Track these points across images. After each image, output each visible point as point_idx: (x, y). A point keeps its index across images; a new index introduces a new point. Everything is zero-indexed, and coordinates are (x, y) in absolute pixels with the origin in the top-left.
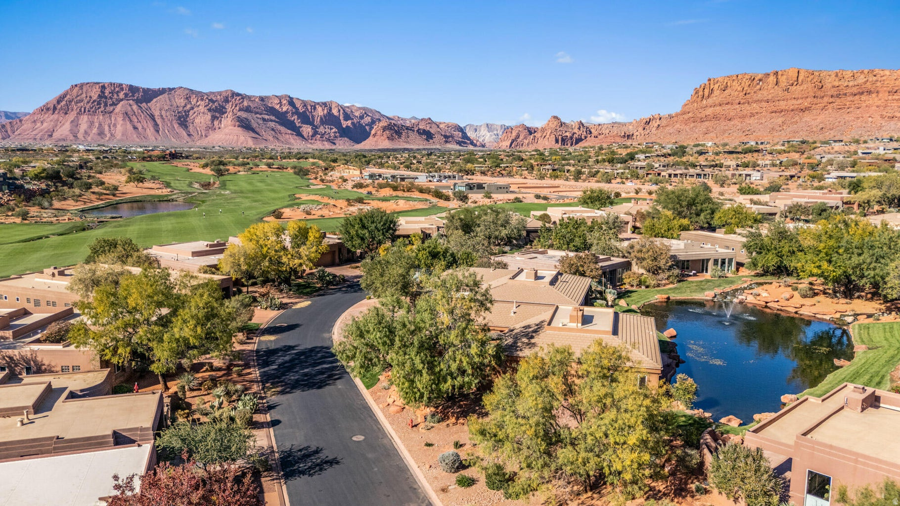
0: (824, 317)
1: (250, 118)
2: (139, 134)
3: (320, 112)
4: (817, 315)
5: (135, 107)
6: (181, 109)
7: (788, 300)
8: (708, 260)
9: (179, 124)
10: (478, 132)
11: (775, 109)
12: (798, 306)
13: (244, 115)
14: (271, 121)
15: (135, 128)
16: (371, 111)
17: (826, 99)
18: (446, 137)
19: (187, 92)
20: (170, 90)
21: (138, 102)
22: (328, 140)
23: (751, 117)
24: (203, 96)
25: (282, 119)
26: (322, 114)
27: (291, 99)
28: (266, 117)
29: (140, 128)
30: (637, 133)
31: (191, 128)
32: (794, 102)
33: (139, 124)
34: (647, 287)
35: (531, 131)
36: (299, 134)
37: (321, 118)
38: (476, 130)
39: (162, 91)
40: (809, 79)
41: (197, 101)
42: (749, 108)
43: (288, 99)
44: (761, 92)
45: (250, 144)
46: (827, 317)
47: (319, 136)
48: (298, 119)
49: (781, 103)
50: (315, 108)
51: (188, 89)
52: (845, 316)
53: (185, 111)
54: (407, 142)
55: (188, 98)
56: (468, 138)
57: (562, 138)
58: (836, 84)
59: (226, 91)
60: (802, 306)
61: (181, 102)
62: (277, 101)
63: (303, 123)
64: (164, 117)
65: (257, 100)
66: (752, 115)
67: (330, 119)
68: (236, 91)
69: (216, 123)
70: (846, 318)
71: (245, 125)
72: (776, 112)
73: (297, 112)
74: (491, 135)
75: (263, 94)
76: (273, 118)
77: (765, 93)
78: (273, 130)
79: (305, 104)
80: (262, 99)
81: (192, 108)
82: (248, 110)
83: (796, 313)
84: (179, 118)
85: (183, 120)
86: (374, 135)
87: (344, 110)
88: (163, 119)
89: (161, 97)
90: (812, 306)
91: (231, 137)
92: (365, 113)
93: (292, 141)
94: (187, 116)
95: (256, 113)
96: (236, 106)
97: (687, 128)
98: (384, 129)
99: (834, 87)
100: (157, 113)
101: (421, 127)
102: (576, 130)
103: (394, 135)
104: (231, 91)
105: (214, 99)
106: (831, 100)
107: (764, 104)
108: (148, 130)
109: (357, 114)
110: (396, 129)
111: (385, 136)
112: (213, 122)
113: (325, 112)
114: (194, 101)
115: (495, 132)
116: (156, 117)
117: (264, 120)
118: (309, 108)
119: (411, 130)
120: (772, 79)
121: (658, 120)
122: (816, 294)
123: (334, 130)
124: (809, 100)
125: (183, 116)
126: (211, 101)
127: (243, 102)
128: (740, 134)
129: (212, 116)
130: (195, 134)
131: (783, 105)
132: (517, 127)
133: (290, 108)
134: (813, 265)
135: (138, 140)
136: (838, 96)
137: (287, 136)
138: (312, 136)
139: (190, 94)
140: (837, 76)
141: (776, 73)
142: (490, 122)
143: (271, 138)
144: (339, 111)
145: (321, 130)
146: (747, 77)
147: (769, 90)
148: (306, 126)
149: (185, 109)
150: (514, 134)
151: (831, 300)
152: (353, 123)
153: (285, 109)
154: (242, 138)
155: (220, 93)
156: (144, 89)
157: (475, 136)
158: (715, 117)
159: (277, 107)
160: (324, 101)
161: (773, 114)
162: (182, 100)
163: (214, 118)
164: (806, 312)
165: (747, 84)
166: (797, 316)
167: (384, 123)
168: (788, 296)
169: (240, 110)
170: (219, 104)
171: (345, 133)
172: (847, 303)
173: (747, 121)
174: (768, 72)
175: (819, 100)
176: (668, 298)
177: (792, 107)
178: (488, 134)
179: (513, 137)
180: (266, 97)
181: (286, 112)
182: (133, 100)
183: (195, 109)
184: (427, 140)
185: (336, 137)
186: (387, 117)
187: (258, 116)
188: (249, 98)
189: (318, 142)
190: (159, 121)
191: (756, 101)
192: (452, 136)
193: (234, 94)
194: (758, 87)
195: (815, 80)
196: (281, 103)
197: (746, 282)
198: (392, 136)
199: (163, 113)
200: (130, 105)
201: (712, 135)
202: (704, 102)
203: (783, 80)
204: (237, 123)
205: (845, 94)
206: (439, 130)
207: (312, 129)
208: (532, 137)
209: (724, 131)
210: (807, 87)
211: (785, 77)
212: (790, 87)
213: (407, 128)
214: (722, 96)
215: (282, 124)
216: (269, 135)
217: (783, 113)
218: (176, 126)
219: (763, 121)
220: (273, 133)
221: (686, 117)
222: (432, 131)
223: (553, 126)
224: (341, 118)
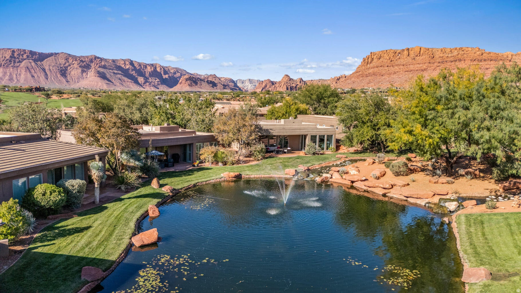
0: (419, 202)
1: (105, 72)
2: (36, 80)
3: (149, 69)
4: (409, 199)
5: (33, 64)
6: (63, 65)
7: (378, 178)
8: (305, 136)
9: (61, 74)
10: (244, 84)
11: (407, 70)
12: (387, 186)
13: (101, 70)
14: (119, 74)
15: (33, 76)
16: (181, 70)
17: (436, 64)
18: (224, 85)
19: (66, 55)
20: (56, 54)
21: (35, 61)
22: (154, 86)
23: (394, 74)
24: (76, 58)
25: (126, 73)
26: (150, 70)
27: (132, 61)
28: (116, 72)
29: (36, 77)
30: (332, 85)
31: (69, 78)
32: (418, 66)
33: (35, 74)
34: (225, 164)
35: (273, 83)
36: (136, 82)
37: (150, 73)
38: (243, 83)
39: (51, 55)
40: (426, 53)
41: (73, 61)
42: (393, 69)
43: (130, 61)
44: (400, 60)
45: (105, 87)
46: (422, 202)
47: (148, 84)
48: (135, 73)
49: (411, 66)
50: (146, 67)
51: (67, 54)
52: (446, 200)
53: (65, 67)
54: (201, 88)
55: (67, 59)
56: (238, 87)
57: (290, 87)
58: (442, 55)
59: (91, 56)
60: (392, 186)
61: (63, 61)
62: (123, 62)
63: (138, 75)
64: (51, 70)
65: (110, 61)
66: (395, 73)
67: (155, 73)
68: (98, 56)
69: (84, 74)
70: (447, 204)
71: (103, 76)
72: (408, 71)
73: (135, 69)
74: (252, 86)
75: (114, 58)
76: (120, 72)
77: (402, 60)
78: (120, 79)
79: (140, 64)
80: (114, 61)
81: (70, 65)
82: (104, 67)
83: (384, 195)
84: (61, 71)
85: (64, 72)
86: (181, 83)
87: (164, 69)
88: (51, 71)
89: (50, 58)
90: (404, 186)
91: (93, 83)
92: (177, 71)
93: (131, 86)
94: (67, 70)
95: (110, 69)
96: (97, 65)
97: (358, 80)
98: (187, 80)
99: (440, 57)
100: (47, 68)
101: (209, 79)
102: (298, 83)
103: (193, 83)
104: (95, 56)
105: (84, 60)
106: (439, 65)
107: (401, 67)
108: (41, 78)
109: (172, 71)
110: (194, 80)
111: (187, 84)
112: (82, 74)
113: (152, 69)
114: (71, 61)
115: (254, 84)
116: (46, 70)
117: (114, 73)
118: (142, 67)
119: (203, 81)
120: (406, 52)
121: (344, 78)
122: (412, 171)
123: (158, 80)
124: (426, 64)
125: (63, 70)
126: (82, 61)
127: (101, 62)
128: (388, 83)
129: (82, 71)
130: (71, 81)
131: (412, 67)
132: (265, 81)
133: (131, 67)
134: (402, 130)
135: (34, 84)
136: (442, 62)
137: (128, 83)
138: (144, 83)
139: (68, 57)
140: (442, 51)
141: (408, 49)
142: (251, 78)
143: (118, 84)
144: (161, 69)
145: (150, 80)
146: (392, 51)
147: (404, 59)
148: (140, 77)
149: (65, 65)
150: (264, 85)
151: (429, 178)
152: (169, 76)
153: (127, 67)
154: (100, 84)
155: (87, 57)
156: (39, 53)
157: (242, 86)
158: (374, 74)
159: (123, 66)
160: (152, 63)
161: (406, 73)
162: (63, 60)
163: (83, 71)
164: (396, 194)
165: (392, 55)
166: (387, 199)
167: (186, 77)
168: (378, 174)
169: (99, 67)
170: (87, 63)
171: (164, 82)
172: (448, 183)
173: (392, 76)
174: (404, 48)
175: (432, 65)
176: (238, 177)
177: (417, 69)
178: (250, 85)
179: (263, 87)
180: (117, 60)
181: (128, 69)
182: (32, 60)
183: (72, 66)
184: (213, 87)
185: (158, 84)
186: (190, 74)
187: (111, 71)
188: (106, 60)
189: (148, 87)
190: (48, 73)
191: (397, 65)
192: (228, 85)
193: (96, 58)
194: (398, 57)
195: (429, 53)
196: (125, 63)
197: (340, 159)
198: (191, 84)
199: (51, 68)
200: (30, 63)
201: (372, 84)
202: (368, 65)
203: (412, 53)
204: (97, 75)
205: (446, 61)
206: (220, 81)
207: (144, 79)
208: (273, 86)
209: (379, 82)
210: (425, 57)
211: (413, 51)
212: (416, 57)
213: (201, 80)
214: (378, 62)
215: (125, 76)
216: (117, 82)
217: (412, 72)
218: (59, 76)
219: (401, 76)
220: (120, 81)
221: (358, 74)
222: (216, 82)
223: (285, 80)
224: (162, 73)
